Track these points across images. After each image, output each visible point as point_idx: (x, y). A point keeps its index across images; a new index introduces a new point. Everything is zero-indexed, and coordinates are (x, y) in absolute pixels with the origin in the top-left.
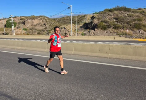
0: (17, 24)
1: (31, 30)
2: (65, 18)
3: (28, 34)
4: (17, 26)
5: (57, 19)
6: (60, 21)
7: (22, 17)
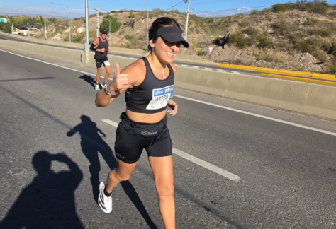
0: (121, 27)
1: (141, 39)
2: (233, 18)
3: (128, 47)
4: (120, 30)
5: (216, 18)
6: (219, 24)
7: (135, 11)
